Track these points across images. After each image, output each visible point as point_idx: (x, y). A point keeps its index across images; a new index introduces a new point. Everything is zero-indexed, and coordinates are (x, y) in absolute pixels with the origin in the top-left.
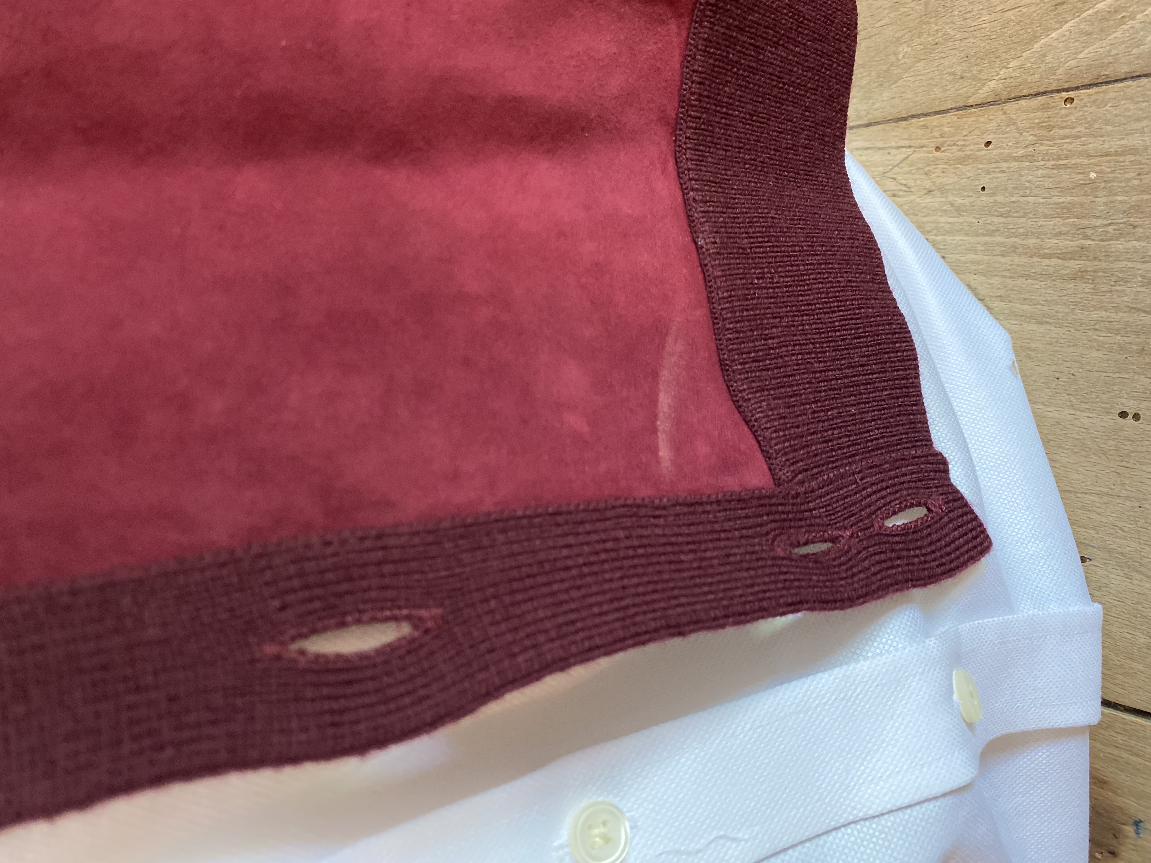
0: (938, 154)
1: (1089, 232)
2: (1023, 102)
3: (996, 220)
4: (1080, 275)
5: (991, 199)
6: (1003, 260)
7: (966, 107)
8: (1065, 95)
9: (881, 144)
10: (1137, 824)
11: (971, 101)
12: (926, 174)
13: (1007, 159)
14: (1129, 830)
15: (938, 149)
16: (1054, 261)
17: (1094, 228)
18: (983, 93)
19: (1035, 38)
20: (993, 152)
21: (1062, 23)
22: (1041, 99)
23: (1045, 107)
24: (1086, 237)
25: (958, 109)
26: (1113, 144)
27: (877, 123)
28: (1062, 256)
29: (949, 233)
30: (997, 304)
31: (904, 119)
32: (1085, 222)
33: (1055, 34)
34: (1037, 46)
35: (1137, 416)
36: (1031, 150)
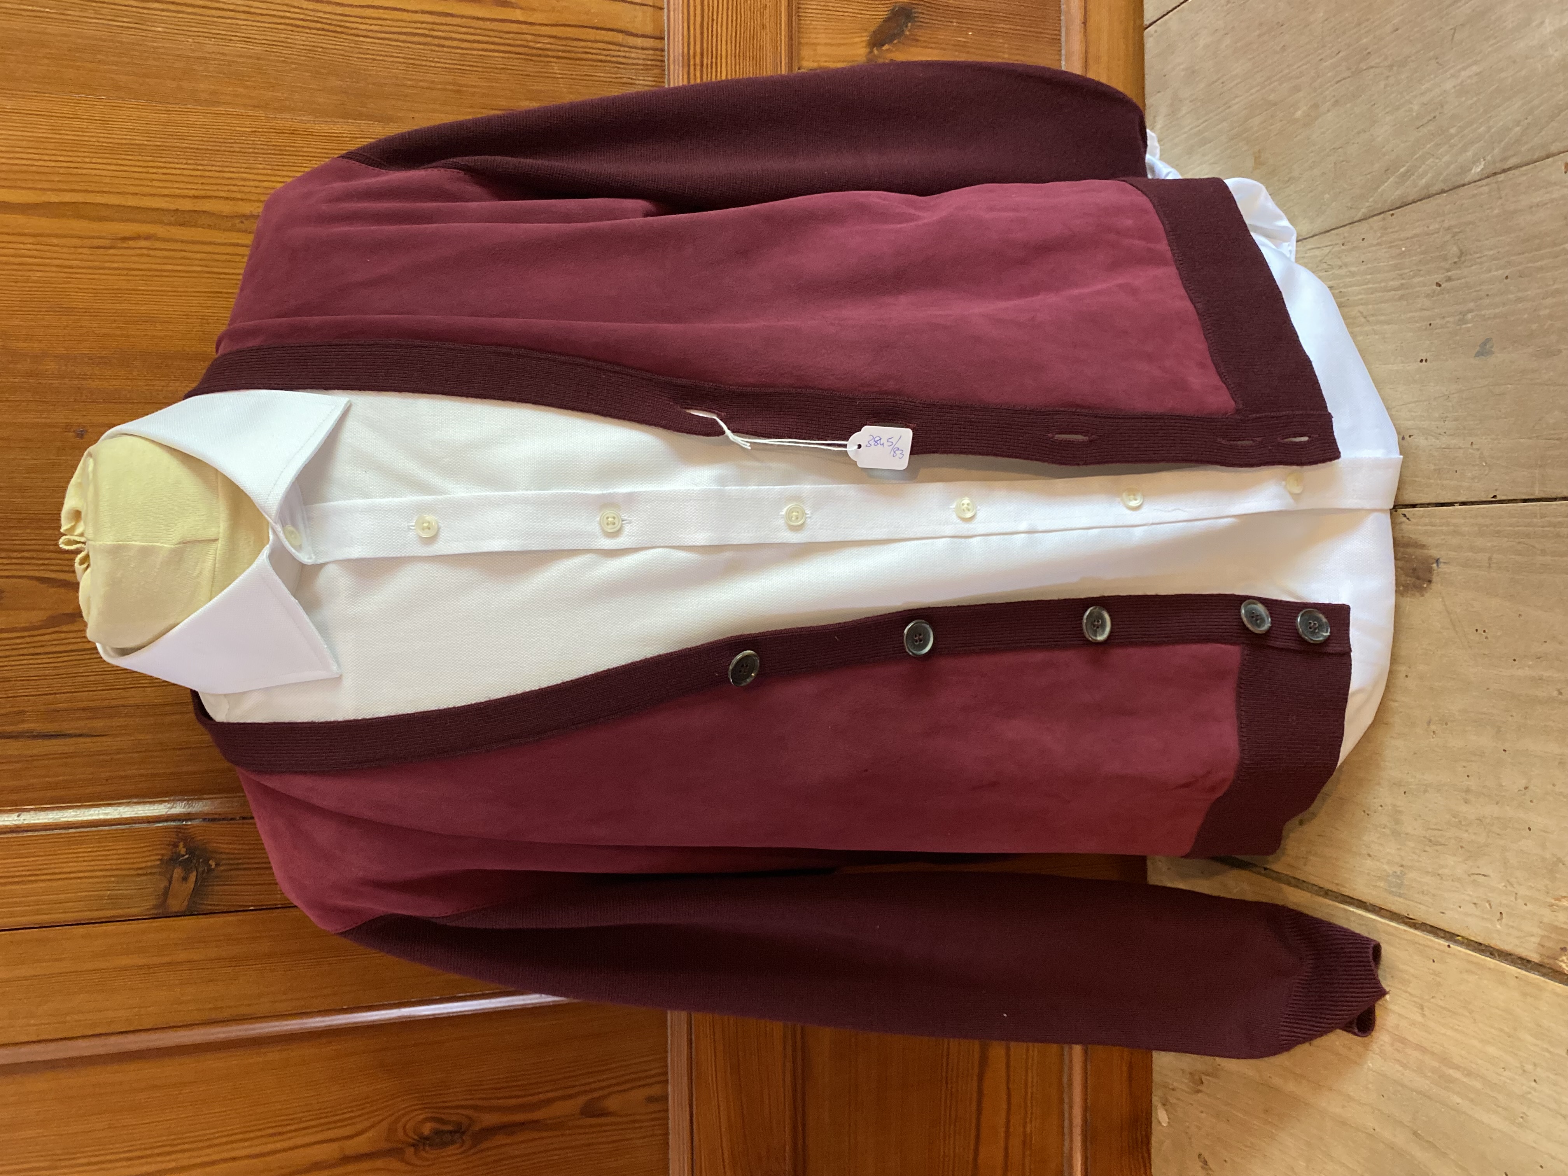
0: (1343, 247)
1: (1404, 276)
2: (1375, 218)
3: (1369, 277)
4: (1402, 298)
5: (1366, 267)
6: (1373, 296)
7: (1353, 223)
8: (1391, 212)
9: (1317, 246)
10: (1437, 561)
11: (1355, 219)
12: (1339, 258)
13: (1372, 245)
14: (1435, 565)
15: (1343, 245)
16: (1393, 292)
17: (1406, 274)
18: (1359, 216)
19: (1378, 187)
20: (1365, 243)
21: (1388, 178)
22: (1382, 215)
23: (1384, 219)
24: (1403, 279)
25: (1350, 224)
26: (1409, 234)
27: (1316, 235)
29: (1351, 286)
30: (1371, 319)
31: (1328, 231)
32: (1402, 272)
33: (1386, 184)
34: (1379, 190)
35: (1426, 360)
36: (1379, 240)
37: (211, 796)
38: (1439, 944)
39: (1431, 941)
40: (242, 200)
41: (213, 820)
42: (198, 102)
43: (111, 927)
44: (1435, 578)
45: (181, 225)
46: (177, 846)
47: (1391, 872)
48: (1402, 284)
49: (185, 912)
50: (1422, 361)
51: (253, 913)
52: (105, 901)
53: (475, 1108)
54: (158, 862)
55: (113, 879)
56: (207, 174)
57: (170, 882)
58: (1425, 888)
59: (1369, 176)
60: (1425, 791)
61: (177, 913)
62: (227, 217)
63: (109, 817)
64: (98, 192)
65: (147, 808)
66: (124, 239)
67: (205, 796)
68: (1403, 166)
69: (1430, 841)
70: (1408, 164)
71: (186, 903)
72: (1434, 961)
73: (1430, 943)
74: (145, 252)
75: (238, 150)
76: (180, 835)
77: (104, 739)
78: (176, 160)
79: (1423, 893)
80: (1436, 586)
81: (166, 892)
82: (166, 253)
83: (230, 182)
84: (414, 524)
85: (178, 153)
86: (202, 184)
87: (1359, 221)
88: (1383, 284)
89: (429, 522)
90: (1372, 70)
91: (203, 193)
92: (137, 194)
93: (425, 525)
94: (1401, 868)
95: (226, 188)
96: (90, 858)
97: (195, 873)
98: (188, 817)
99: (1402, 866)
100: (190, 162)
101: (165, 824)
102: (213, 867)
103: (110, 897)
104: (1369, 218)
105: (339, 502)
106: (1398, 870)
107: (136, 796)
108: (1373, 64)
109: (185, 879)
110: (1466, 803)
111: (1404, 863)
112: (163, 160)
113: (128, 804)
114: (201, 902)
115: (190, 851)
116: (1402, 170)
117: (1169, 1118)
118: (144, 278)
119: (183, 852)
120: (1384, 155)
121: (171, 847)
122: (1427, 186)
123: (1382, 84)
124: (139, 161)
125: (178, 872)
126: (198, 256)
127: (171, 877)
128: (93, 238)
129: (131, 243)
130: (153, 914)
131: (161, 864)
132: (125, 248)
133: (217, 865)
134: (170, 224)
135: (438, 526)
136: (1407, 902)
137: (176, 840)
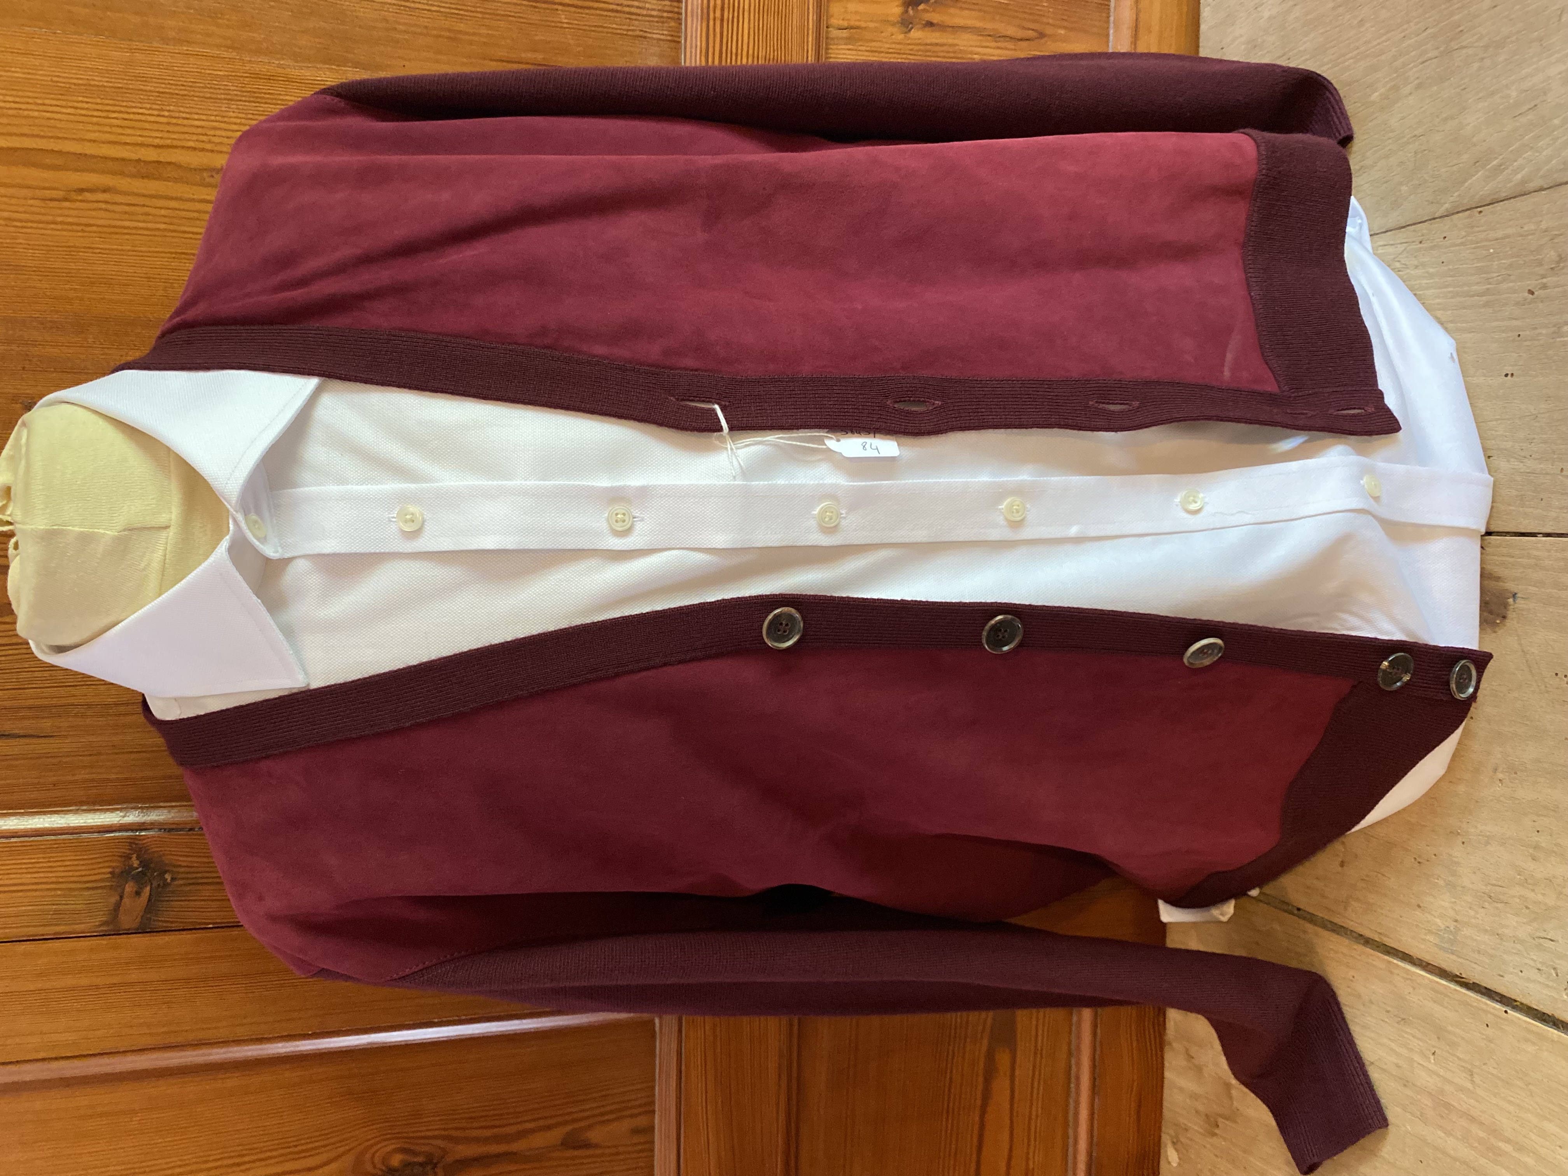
0: (1421, 245)
1: (1490, 281)
2: (1460, 215)
3: (1449, 279)
4: (1487, 304)
5: (1446, 268)
6: (1452, 300)
7: (1434, 219)
8: (1479, 209)
9: (1392, 242)
10: (1514, 596)
11: (1436, 216)
12: (1415, 257)
13: (1454, 245)
14: (1511, 600)
15: (1421, 242)
16: (1476, 298)
17: (1493, 278)
18: (1442, 211)
19: (1465, 181)
20: (1447, 242)
21: (1477, 172)
22: (1468, 212)
23: (1470, 217)
24: (1490, 284)
25: (1430, 220)
26: (1500, 234)
27: (1391, 231)
28: (1479, 295)
29: (1427, 289)
30: (1450, 325)
31: (1402, 227)
32: (1489, 276)
33: (1474, 178)
34: (1466, 184)
35: (1512, 375)
36: (1464, 240)
37: (168, 804)
38: (1494, 1008)
39: (1486, 1004)
40: (212, 151)
41: (170, 830)
42: (165, 40)
43: (57, 944)
44: (1511, 615)
45: (143, 177)
46: (131, 858)
47: (1443, 927)
48: (1488, 289)
49: (138, 929)
50: (1506, 375)
51: (213, 930)
52: (50, 917)
53: (450, 1138)
54: (109, 876)
55: (59, 892)
56: (174, 121)
57: (121, 897)
58: (1483, 947)
59: (1455, 168)
60: (1487, 843)
61: (129, 929)
62: (195, 170)
63: (55, 826)
64: (52, 137)
65: (97, 816)
66: (82, 190)
67: (162, 804)
68: (1496, 158)
69: (1490, 897)
70: (1501, 157)
71: (139, 919)
72: (1487, 1025)
73: (1484, 1007)
74: (103, 206)
75: (209, 95)
76: (134, 846)
77: (51, 740)
78: (140, 105)
79: (1479, 952)
80: (1512, 622)
81: (117, 906)
82: (127, 208)
83: (200, 130)
84: (395, 515)
85: (142, 97)
86: (168, 131)
87: (1441, 217)
88: (1466, 288)
89: (412, 514)
90: (1464, 51)
91: (168, 142)
92: (94, 141)
93: (408, 517)
94: (1455, 923)
95: (195, 137)
96: (34, 870)
97: (148, 888)
98: (141, 827)
99: (1456, 921)
100: (154, 106)
101: (117, 834)
102: (169, 881)
103: (56, 912)
104: (1453, 214)
105: (313, 488)
106: (1452, 925)
107: (87, 803)
108: (1464, 44)
109: (138, 893)
110: (1534, 860)
111: (1458, 918)
112: (124, 104)
113: (76, 812)
114: (156, 918)
115: (145, 864)
116: (1495, 163)
117: (1180, 1159)
118: (103, 235)
119: (135, 865)
120: (1475, 145)
121: (123, 859)
122: (1523, 182)
123: (1476, 65)
124: (97, 104)
125: (129, 888)
126: (163, 212)
127: (123, 892)
128: (45, 188)
129: (88, 196)
130: (102, 931)
131: (113, 877)
132: (81, 201)
133: (173, 879)
134: (133, 176)
135: (423, 518)
136: (1460, 960)
137: (128, 852)
